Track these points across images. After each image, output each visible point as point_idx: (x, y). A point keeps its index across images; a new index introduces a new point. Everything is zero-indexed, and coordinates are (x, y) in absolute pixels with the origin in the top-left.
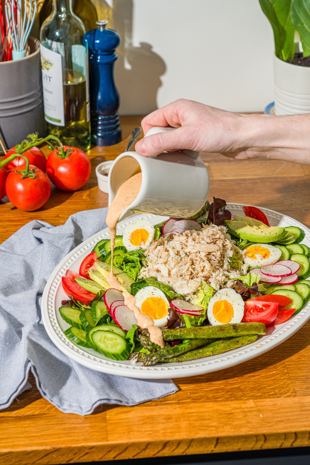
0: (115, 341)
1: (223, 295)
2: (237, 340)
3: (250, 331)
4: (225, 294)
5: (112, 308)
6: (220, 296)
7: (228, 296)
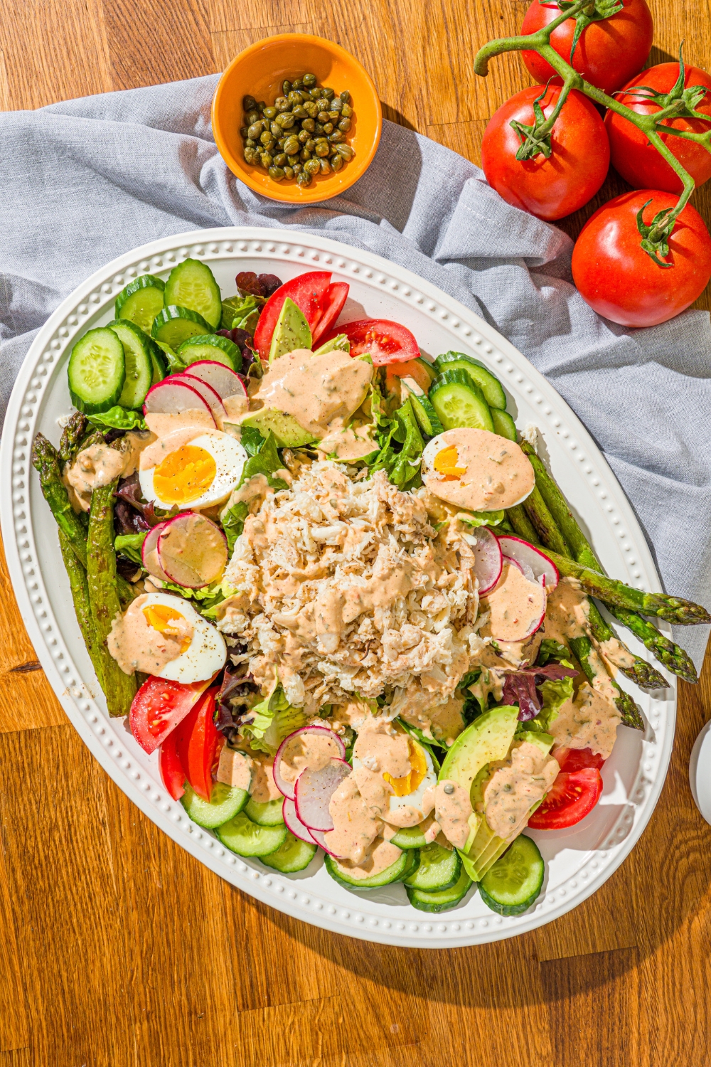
0: (101, 379)
5: (187, 378)
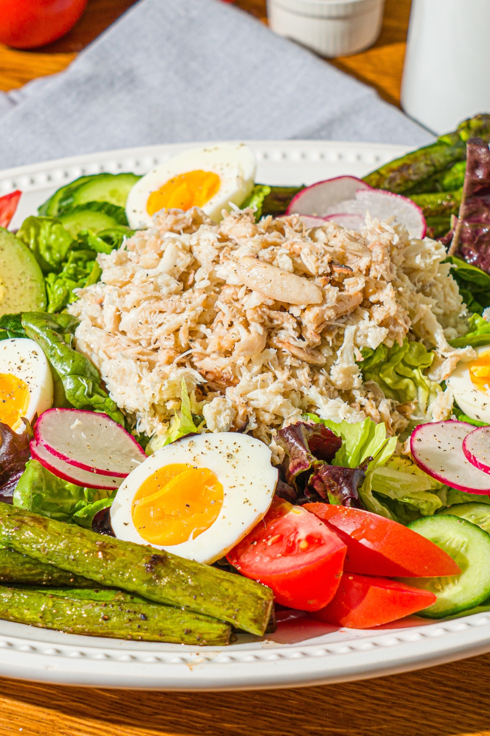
1: (218, 451)
2: (144, 611)
3: (200, 600)
4: (226, 452)
6: (205, 450)
7: (233, 462)
